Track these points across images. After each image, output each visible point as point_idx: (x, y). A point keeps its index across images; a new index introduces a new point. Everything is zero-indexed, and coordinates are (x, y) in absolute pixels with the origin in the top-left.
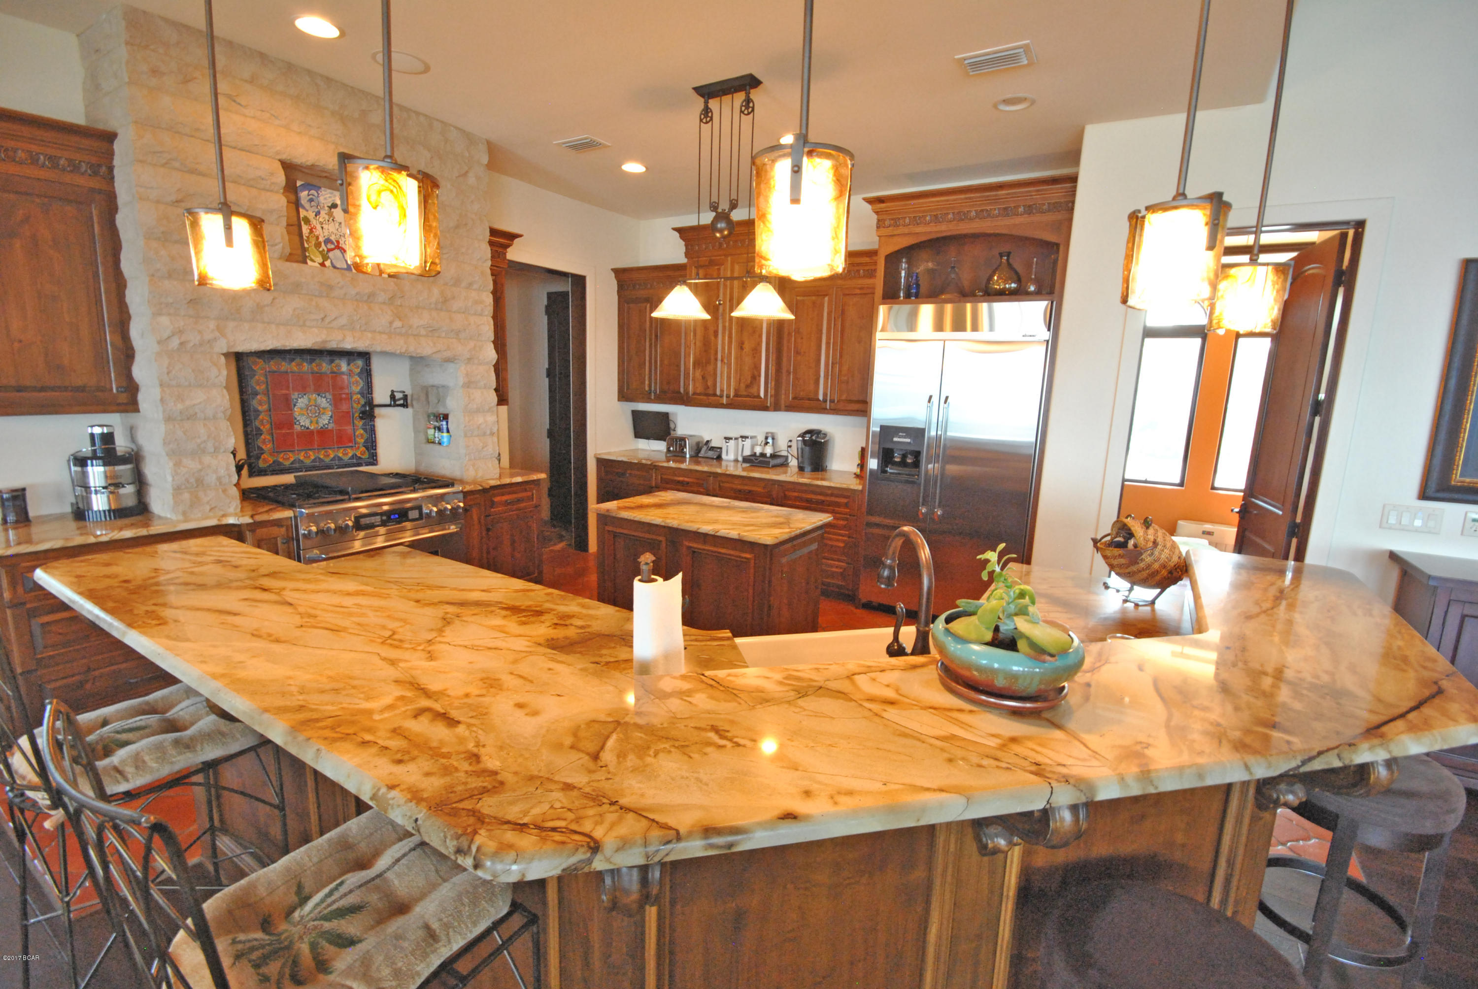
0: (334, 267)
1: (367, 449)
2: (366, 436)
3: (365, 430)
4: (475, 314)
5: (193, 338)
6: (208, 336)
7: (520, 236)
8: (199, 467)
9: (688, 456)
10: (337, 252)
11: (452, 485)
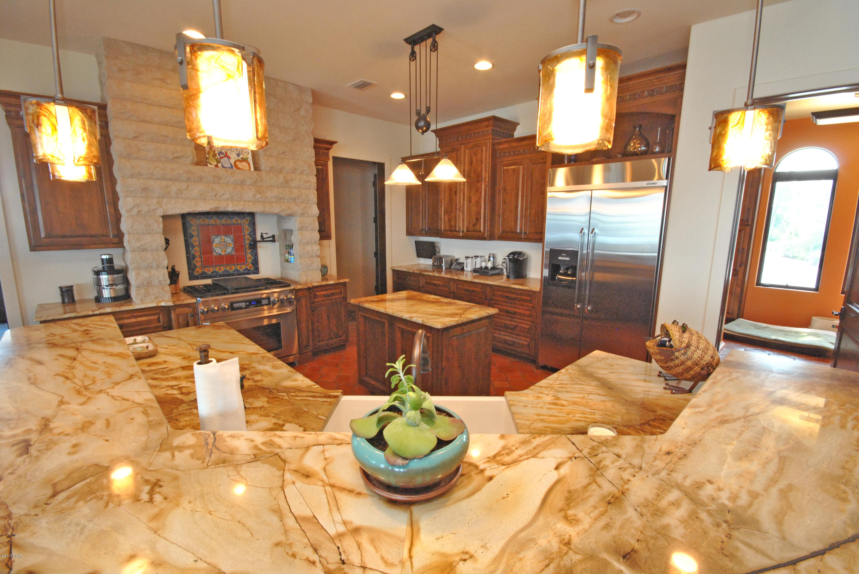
0: (223, 167)
1: (253, 265)
2: (252, 258)
3: (252, 255)
4: (305, 188)
5: (145, 209)
6: (152, 207)
7: (336, 142)
8: (149, 276)
9: (444, 268)
10: (226, 158)
11: (289, 286)
